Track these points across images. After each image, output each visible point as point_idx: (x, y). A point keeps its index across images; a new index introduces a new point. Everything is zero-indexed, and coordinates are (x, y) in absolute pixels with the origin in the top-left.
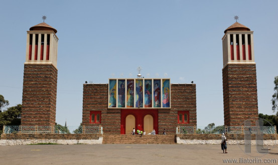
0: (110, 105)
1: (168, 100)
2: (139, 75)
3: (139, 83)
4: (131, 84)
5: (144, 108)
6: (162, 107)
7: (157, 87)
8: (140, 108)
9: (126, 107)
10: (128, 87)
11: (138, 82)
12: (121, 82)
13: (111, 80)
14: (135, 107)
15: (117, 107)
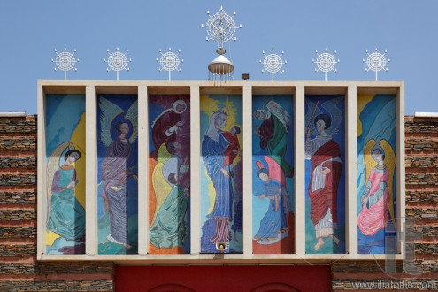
0: (50, 244)
1: (391, 212)
2: (222, 59)
3: (221, 114)
4: (174, 118)
5: (248, 255)
6: (353, 254)
7: (323, 138)
8: (227, 257)
9: (144, 254)
10: (157, 136)
11: (213, 106)
12: (113, 110)
13: (54, 97)
14: (196, 254)
15: (91, 254)
